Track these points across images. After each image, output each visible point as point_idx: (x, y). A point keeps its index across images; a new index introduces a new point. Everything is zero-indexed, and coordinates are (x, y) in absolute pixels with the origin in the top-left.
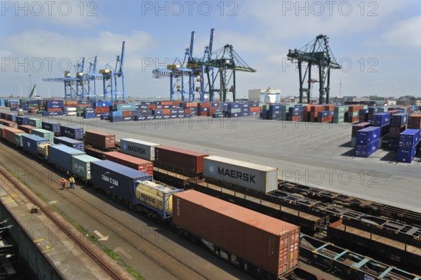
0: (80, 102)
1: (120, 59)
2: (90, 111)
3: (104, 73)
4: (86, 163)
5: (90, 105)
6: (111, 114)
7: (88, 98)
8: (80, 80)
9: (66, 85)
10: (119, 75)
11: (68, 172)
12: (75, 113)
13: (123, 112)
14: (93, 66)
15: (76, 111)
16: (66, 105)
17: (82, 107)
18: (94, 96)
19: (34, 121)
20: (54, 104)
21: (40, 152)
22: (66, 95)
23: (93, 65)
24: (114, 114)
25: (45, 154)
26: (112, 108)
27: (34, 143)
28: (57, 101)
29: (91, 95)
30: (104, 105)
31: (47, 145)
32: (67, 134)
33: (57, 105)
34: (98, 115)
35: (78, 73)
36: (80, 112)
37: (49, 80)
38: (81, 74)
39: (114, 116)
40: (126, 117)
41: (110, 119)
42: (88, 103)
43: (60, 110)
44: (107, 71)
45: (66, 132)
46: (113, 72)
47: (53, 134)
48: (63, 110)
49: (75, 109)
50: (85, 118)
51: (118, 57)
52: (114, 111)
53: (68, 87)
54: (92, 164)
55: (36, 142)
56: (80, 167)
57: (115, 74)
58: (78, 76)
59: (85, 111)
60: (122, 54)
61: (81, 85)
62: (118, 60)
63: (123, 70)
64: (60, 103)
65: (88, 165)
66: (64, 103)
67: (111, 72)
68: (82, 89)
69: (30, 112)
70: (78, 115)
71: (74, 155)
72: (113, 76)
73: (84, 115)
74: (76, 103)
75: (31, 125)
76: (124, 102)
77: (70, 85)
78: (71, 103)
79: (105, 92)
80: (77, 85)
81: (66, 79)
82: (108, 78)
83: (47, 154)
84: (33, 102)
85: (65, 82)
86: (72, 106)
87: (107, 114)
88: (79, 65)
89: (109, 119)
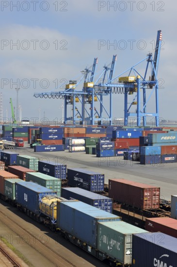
0: (89, 130)
1: (153, 59)
2: (106, 144)
3: (126, 83)
4: (124, 236)
5: (104, 135)
6: (142, 151)
7: (99, 123)
8: (88, 94)
9: (66, 103)
10: (151, 85)
11: (90, 249)
12: (83, 148)
13: (162, 148)
14: (108, 72)
15: (84, 145)
16: (68, 135)
17: (93, 137)
18: (109, 120)
19: (27, 160)
20: (51, 134)
21: (44, 212)
22: (66, 119)
23: (109, 69)
24: (148, 150)
25: (51, 215)
26: (144, 142)
27: (34, 196)
28: (55, 128)
29: (105, 119)
30: (129, 135)
31: (55, 200)
32: (78, 182)
33: (55, 134)
34: (119, 153)
35: (85, 84)
36: (91, 147)
37: (43, 95)
38: (90, 85)
39: (147, 153)
40: (168, 156)
41: (141, 159)
42: (102, 131)
43: (60, 143)
44: (132, 79)
45: (76, 179)
46: (141, 80)
47: (59, 183)
48: (64, 143)
49: (82, 141)
50: (98, 156)
51: (150, 56)
52: (147, 145)
53: (69, 106)
54: (135, 238)
55: (37, 194)
56: (113, 242)
57: (144, 84)
58: (86, 88)
59: (99, 145)
60: (157, 51)
61: (90, 102)
62: (149, 61)
63: (157, 77)
64: (60, 131)
65: (128, 240)
66: (66, 132)
67: (137, 80)
68: (91, 109)
69: (18, 146)
70: (87, 151)
71: (102, 220)
72: (140, 86)
73: (97, 151)
74: (82, 131)
75: (22, 165)
76: (160, 130)
77: (72, 103)
78: (76, 131)
79: (127, 113)
80: (84, 103)
81: (68, 94)
82: (132, 90)
83: (55, 215)
84: (20, 130)
85: (67, 97)
86: (78, 136)
87: (135, 151)
88: (87, 71)
89: (137, 160)
